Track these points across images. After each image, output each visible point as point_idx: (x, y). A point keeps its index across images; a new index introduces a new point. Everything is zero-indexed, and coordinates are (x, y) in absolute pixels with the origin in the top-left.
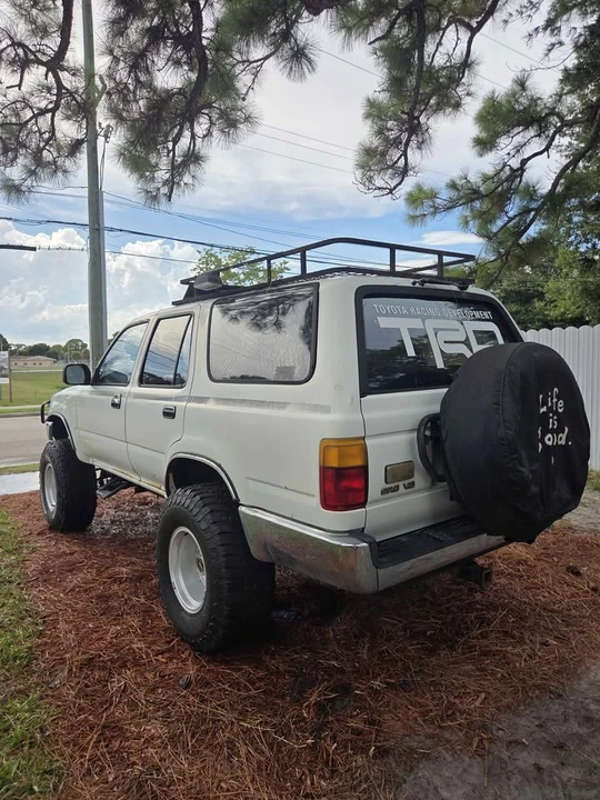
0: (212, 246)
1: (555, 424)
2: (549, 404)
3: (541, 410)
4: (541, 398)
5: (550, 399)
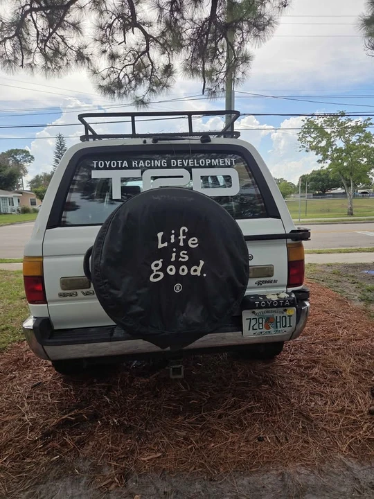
0: (313, 115)
1: (184, 258)
2: (173, 241)
3: (160, 246)
4: (160, 235)
5: (173, 237)
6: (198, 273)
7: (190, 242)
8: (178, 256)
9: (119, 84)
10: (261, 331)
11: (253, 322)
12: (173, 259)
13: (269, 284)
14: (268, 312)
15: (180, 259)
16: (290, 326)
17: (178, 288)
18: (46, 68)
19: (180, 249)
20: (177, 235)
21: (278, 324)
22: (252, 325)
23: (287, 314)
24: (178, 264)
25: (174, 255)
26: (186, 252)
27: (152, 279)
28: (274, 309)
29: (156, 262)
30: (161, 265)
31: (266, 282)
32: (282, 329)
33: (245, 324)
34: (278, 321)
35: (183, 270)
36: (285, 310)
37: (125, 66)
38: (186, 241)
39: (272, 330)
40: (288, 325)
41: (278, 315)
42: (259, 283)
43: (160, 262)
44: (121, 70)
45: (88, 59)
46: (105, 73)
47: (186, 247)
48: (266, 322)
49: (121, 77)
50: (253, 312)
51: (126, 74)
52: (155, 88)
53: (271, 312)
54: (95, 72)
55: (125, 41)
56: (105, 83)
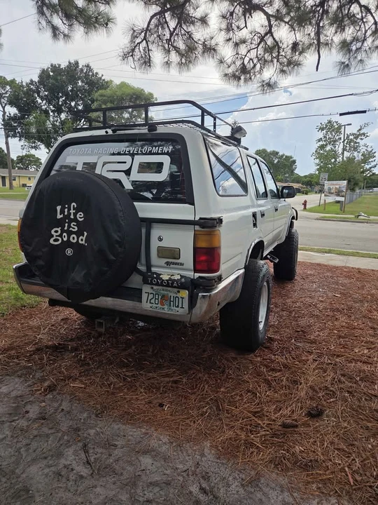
1: (74, 228)
2: (66, 213)
3: (59, 216)
4: (59, 208)
5: (66, 210)
6: (83, 242)
7: (78, 216)
8: (69, 226)
9: (244, 70)
10: (157, 306)
11: (151, 296)
12: (66, 228)
13: (176, 266)
14: (163, 290)
15: (71, 229)
16: (182, 307)
17: (69, 252)
18: (180, 64)
19: (71, 221)
20: (69, 209)
21: (172, 303)
22: (149, 298)
23: (180, 295)
24: (70, 233)
25: (66, 225)
26: (75, 224)
27: (52, 241)
28: (169, 289)
29: (57, 229)
30: (59, 232)
31: (173, 263)
32: (175, 308)
33: (144, 296)
34: (172, 300)
35: (74, 238)
36: (179, 292)
37: (249, 51)
38: (75, 215)
39: (166, 307)
40: (180, 306)
41: (172, 295)
42: (167, 263)
43: (59, 229)
44: (246, 56)
45: (214, 50)
46: (229, 61)
47: (75, 220)
48: (161, 298)
49: (246, 62)
50: (152, 288)
51: (251, 59)
52: (285, 68)
53: (167, 291)
54: (221, 62)
55: (246, 26)
56: (230, 71)
